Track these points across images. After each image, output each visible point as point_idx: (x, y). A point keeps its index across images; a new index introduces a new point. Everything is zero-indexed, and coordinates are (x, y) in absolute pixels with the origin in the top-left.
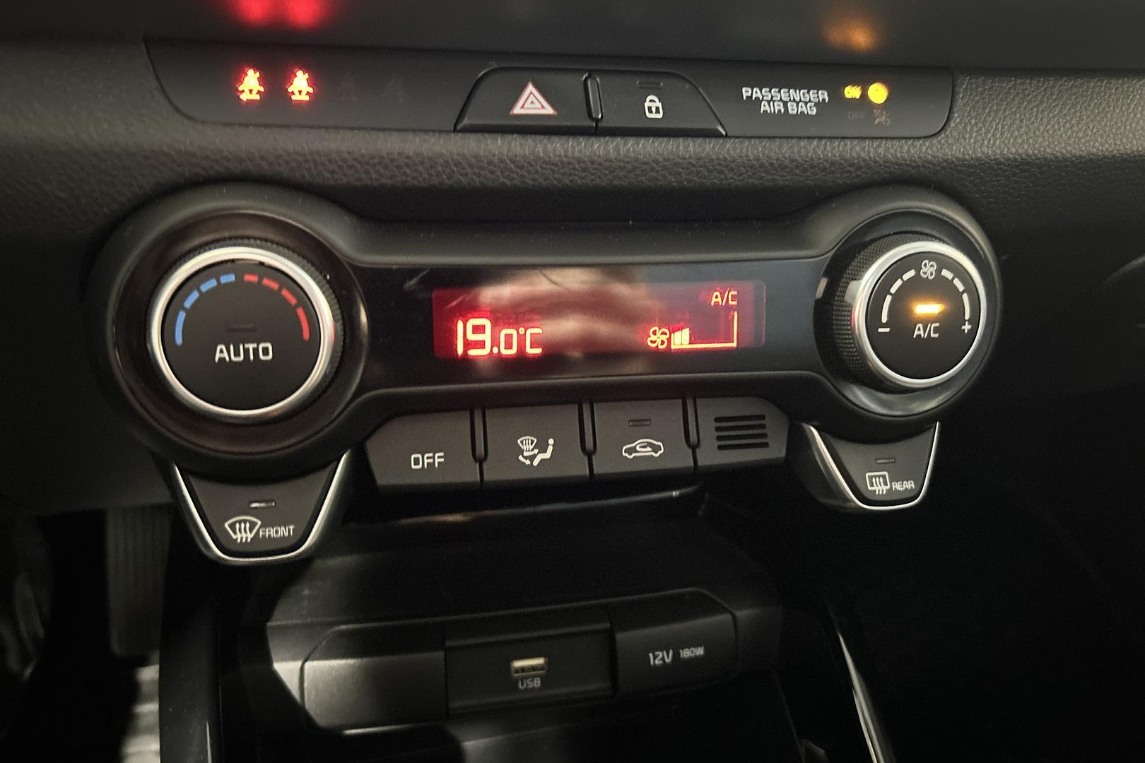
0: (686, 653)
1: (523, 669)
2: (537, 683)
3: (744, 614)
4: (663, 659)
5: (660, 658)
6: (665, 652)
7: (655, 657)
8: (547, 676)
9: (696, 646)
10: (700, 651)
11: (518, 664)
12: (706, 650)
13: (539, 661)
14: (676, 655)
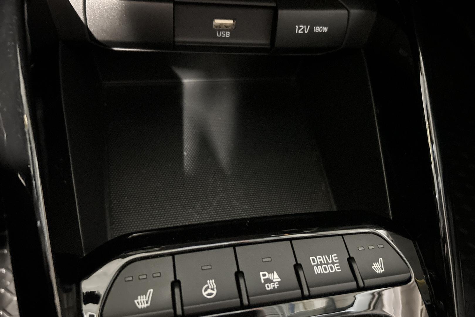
0: (317, 29)
1: (220, 26)
2: (228, 34)
3: (355, 12)
4: (303, 30)
5: (302, 29)
6: (305, 27)
7: (299, 28)
8: (234, 31)
9: (324, 26)
10: (325, 29)
11: (217, 21)
12: (328, 30)
13: (230, 22)
14: (311, 30)
